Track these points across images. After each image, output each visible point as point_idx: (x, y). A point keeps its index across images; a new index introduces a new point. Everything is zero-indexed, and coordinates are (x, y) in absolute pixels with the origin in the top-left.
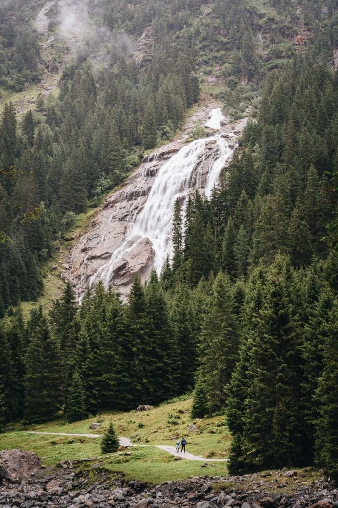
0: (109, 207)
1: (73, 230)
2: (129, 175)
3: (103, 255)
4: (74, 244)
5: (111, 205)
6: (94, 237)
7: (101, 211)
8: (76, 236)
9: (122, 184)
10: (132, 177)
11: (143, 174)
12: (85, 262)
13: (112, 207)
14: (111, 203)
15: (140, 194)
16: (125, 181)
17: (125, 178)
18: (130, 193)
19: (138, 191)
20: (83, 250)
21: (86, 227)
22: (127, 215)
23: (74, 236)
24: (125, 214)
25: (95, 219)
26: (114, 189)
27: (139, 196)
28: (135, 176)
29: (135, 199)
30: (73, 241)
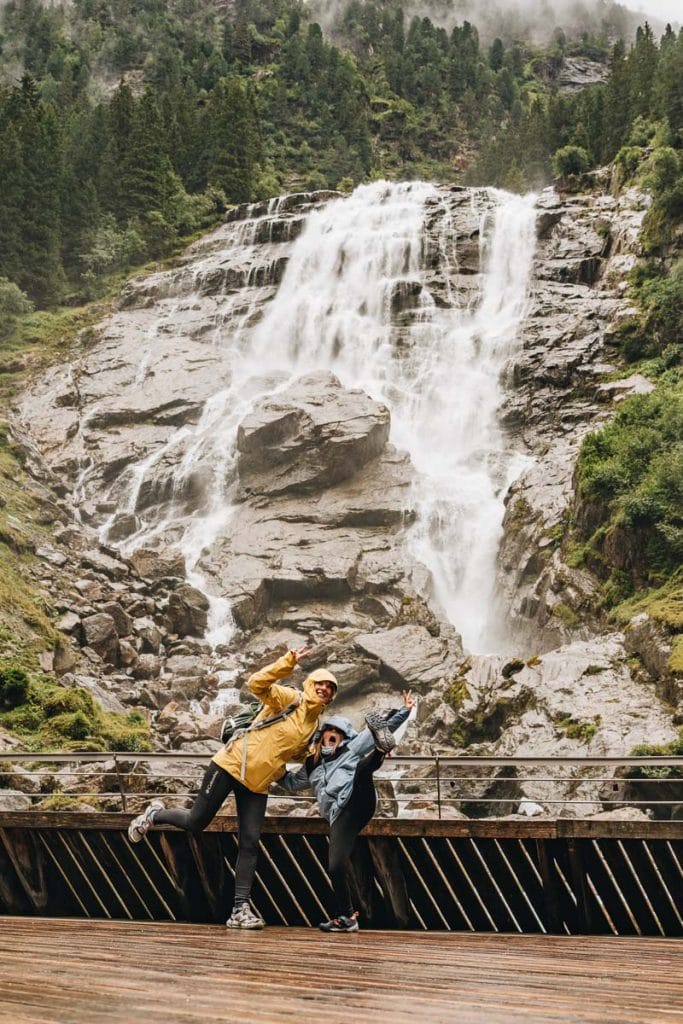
0: (137, 305)
1: (13, 347)
2: (191, 242)
3: (158, 410)
4: (25, 382)
5: (147, 299)
6: (103, 367)
7: (112, 311)
8: (29, 360)
9: (170, 260)
10: (202, 247)
11: (237, 241)
12: (84, 431)
13: (150, 305)
14: (145, 294)
15: (246, 281)
16: (179, 254)
17: (176, 246)
18: (208, 275)
19: (238, 270)
20: (66, 401)
21: (62, 345)
22: (209, 328)
23: (23, 361)
24: (205, 323)
25: (97, 327)
26: (146, 266)
27: (241, 285)
28: (210, 245)
29: (230, 293)
30: (18, 375)
